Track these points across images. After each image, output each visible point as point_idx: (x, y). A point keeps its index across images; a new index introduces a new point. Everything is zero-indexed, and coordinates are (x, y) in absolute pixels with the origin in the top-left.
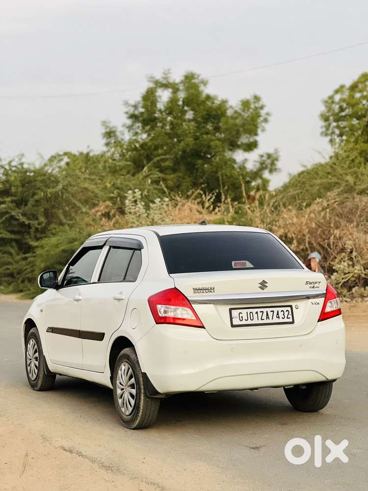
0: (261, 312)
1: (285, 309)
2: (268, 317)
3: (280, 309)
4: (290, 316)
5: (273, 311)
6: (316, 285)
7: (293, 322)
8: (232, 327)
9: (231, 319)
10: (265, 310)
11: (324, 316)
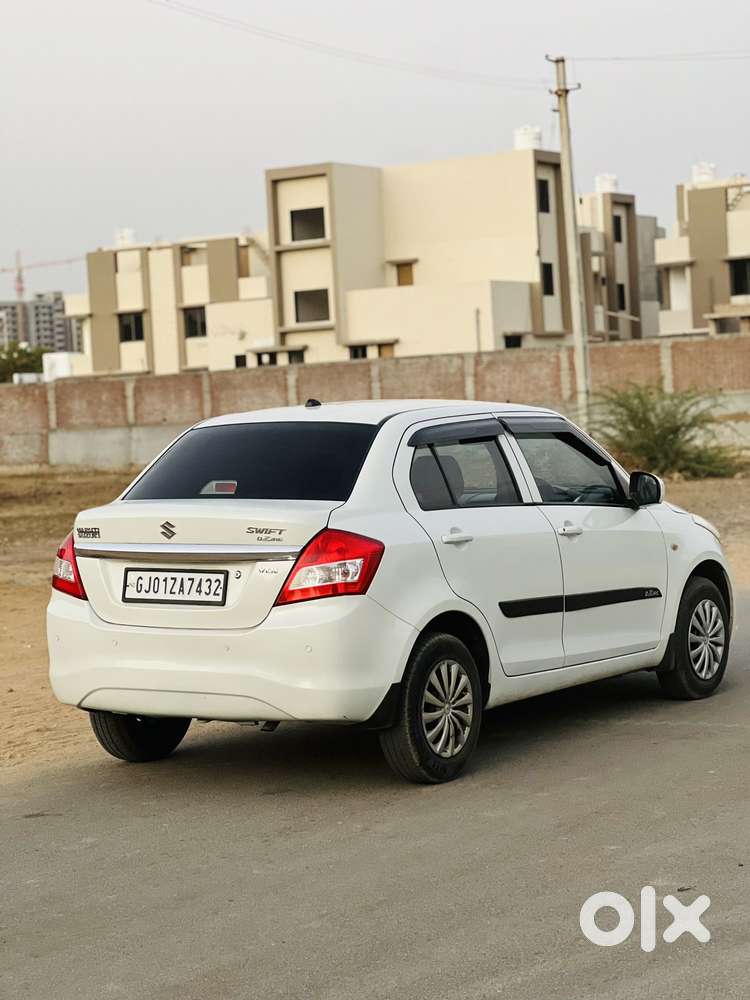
1: (213, 577)
2: (181, 590)
3: (205, 576)
4: (220, 591)
6: (272, 536)
7: (223, 603)
8: (123, 600)
9: (125, 586)
10: (179, 576)
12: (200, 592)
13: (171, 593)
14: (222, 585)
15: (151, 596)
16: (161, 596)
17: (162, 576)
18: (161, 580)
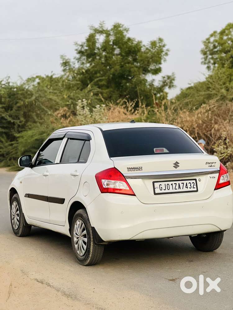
0: (175, 184)
1: (191, 182)
2: (179, 188)
4: (195, 186)
5: (183, 183)
6: (213, 165)
7: (197, 191)
8: (155, 194)
9: (154, 189)
11: (219, 186)
12: (187, 188)
13: (175, 189)
14: (195, 184)
15: (167, 191)
16: (171, 191)
17: (170, 183)
18: (170, 185)
